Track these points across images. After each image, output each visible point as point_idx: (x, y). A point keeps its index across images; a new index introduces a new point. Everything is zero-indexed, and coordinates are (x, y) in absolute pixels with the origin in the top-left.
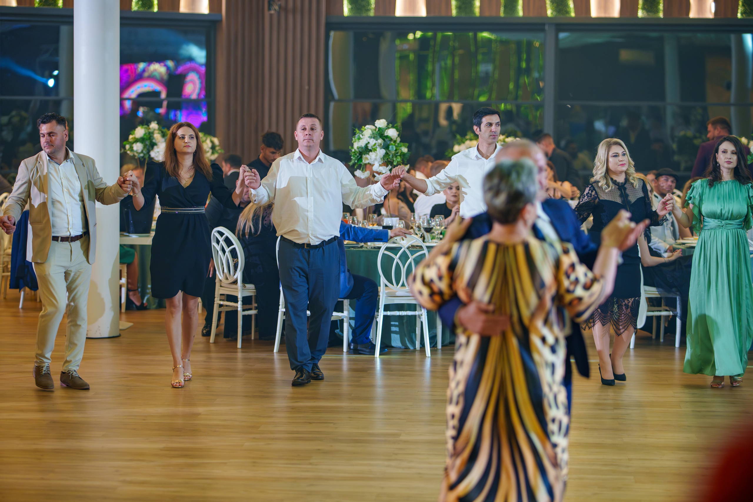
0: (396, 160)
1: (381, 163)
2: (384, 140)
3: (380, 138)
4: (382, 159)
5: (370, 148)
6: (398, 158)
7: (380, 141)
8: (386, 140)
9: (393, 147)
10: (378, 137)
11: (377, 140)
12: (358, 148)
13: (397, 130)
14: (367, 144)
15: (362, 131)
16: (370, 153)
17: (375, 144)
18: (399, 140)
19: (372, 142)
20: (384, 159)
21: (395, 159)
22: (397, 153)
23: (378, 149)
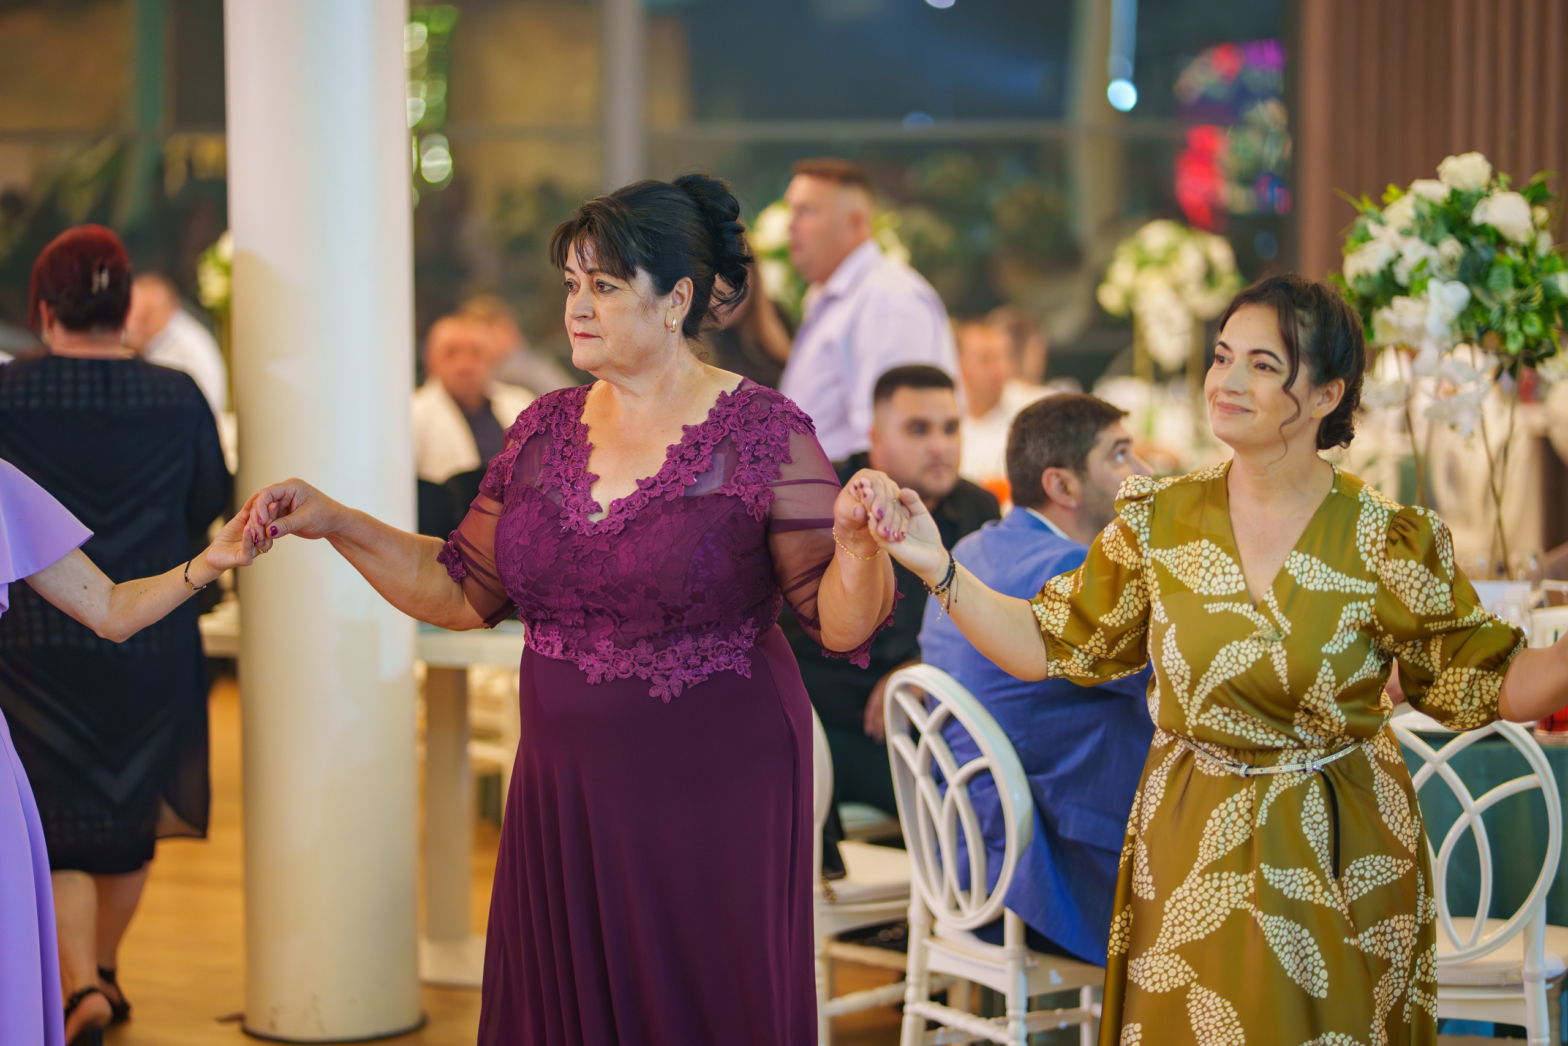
0: (1521, 328)
1: (1448, 344)
2: (1464, 242)
3: (1450, 235)
4: (1457, 327)
5: (1402, 276)
6: (1531, 324)
7: (1451, 247)
8: (1476, 242)
9: (1502, 276)
10: (1442, 228)
11: (1434, 244)
12: (1358, 278)
13: (1535, 201)
14: (1391, 264)
15: (1382, 205)
16: (1398, 302)
17: (1424, 263)
18: (1545, 244)
19: (1415, 251)
20: (1462, 327)
21: (1511, 326)
22: (1526, 300)
23: (1434, 285)
